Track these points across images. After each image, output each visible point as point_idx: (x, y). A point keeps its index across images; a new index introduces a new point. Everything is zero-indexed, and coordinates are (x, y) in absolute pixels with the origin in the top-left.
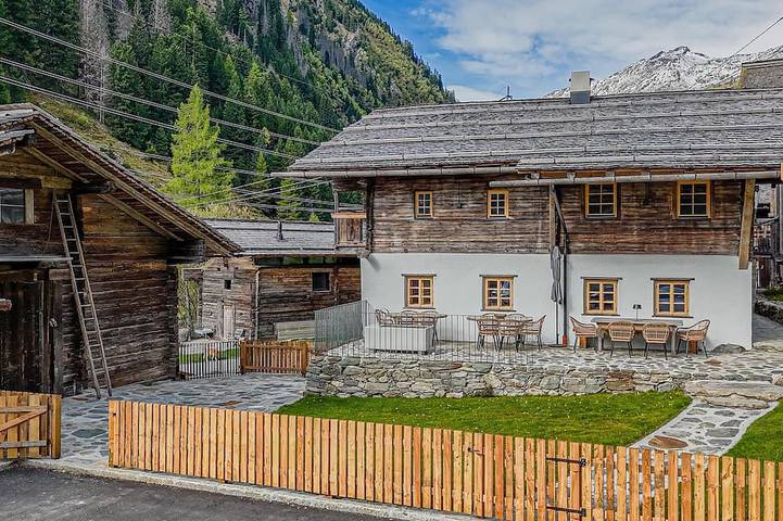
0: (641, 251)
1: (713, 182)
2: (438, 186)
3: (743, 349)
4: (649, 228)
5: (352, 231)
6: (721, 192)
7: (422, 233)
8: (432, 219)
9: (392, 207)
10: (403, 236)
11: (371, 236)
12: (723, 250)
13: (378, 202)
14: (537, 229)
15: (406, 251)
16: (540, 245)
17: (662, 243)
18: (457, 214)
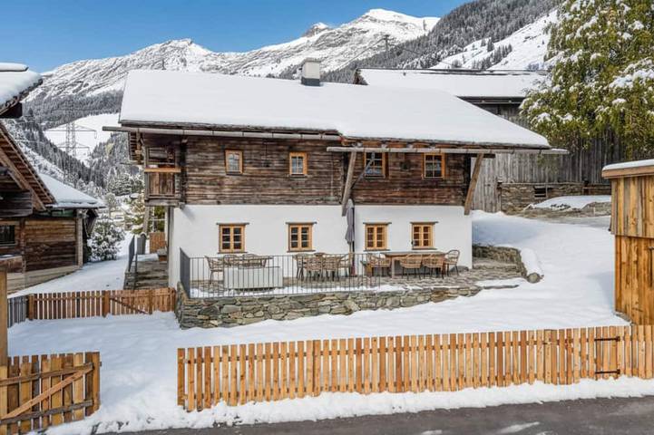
0: (402, 203)
1: (446, 154)
2: (247, 147)
3: (467, 269)
4: (407, 186)
5: (164, 184)
6: (452, 162)
7: (233, 187)
8: (241, 175)
9: (205, 164)
10: (215, 190)
11: (183, 189)
12: (453, 202)
13: (190, 158)
14: (330, 185)
15: (219, 203)
16: (332, 198)
17: (415, 197)
18: (265, 171)
